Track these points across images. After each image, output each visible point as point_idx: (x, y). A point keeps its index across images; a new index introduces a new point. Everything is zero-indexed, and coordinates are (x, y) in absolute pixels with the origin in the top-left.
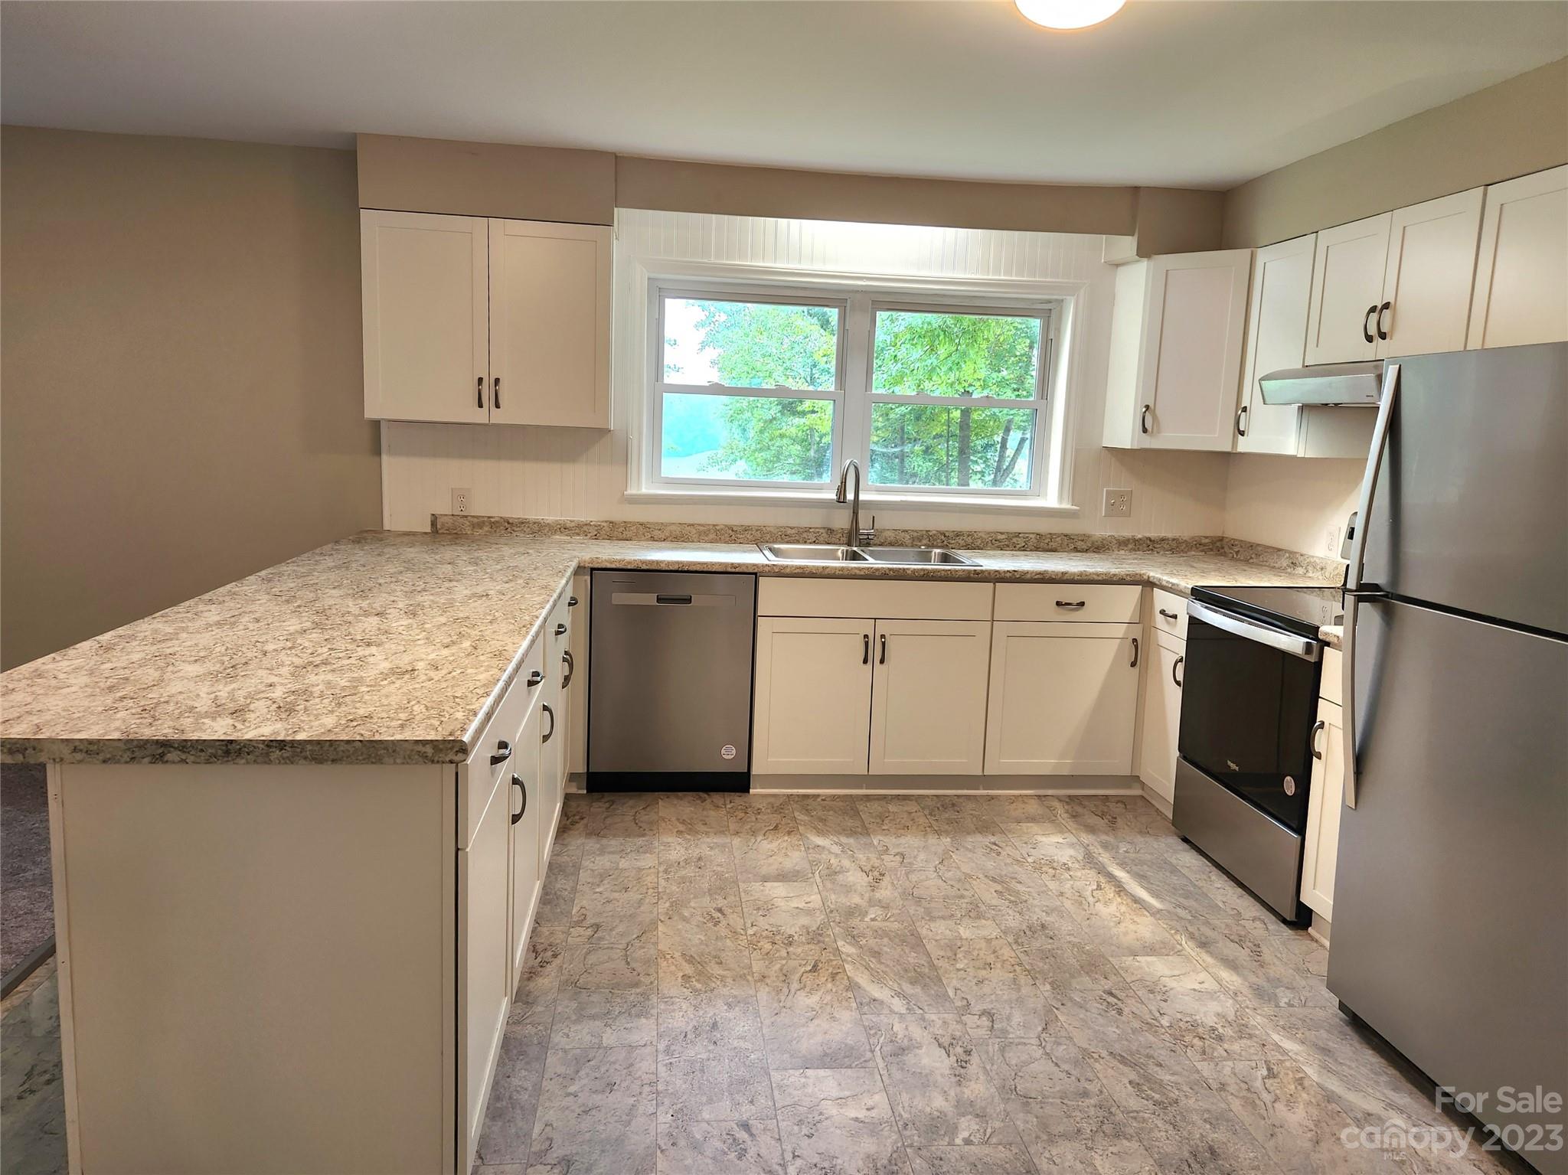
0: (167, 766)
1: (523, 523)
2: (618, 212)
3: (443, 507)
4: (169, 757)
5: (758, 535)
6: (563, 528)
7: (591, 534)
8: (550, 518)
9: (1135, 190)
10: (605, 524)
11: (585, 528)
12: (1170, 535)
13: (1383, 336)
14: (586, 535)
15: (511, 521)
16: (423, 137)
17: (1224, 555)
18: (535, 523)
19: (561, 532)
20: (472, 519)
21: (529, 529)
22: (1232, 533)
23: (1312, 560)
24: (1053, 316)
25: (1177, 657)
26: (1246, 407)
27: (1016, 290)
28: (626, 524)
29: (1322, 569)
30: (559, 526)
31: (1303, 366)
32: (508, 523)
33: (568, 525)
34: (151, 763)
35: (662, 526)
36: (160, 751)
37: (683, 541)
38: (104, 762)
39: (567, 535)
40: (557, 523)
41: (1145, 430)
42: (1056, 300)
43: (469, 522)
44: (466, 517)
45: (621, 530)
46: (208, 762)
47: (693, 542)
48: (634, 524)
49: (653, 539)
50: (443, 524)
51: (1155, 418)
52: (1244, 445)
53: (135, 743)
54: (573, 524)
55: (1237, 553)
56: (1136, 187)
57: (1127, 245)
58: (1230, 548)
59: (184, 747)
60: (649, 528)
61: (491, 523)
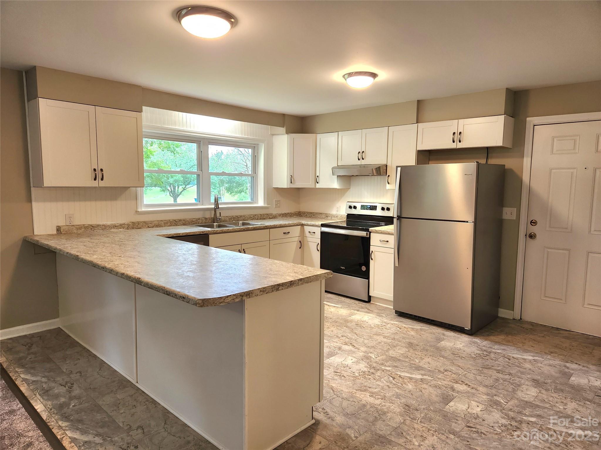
0: (279, 291)
1: (98, 226)
2: (144, 108)
3: (62, 223)
4: (280, 289)
5: (184, 222)
6: (115, 226)
7: (126, 228)
8: (109, 223)
9: (284, 115)
10: (130, 223)
11: (123, 226)
12: (289, 212)
13: (363, 159)
14: (124, 228)
15: (93, 226)
16: (65, 71)
17: (302, 216)
18: (103, 225)
19: (114, 228)
20: (76, 226)
21: (101, 228)
22: (302, 210)
23: (333, 215)
24: (256, 148)
25: (317, 244)
26: (318, 176)
27: (246, 140)
28: (138, 223)
29: (337, 217)
30: (113, 226)
31: (338, 166)
32: (92, 226)
33: (116, 225)
34: (276, 291)
35: (151, 222)
36: (277, 287)
37: (159, 227)
38: (267, 293)
39: (116, 229)
40: (112, 225)
41: (291, 183)
42: (257, 144)
43: (75, 228)
44: (73, 225)
45: (137, 225)
46: (287, 288)
47: (163, 227)
48: (141, 222)
49: (148, 227)
50: (64, 230)
51: (293, 178)
52: (318, 186)
53: (273, 286)
54: (118, 225)
55: (306, 215)
56: (283, 114)
57: (283, 130)
58: (303, 214)
59: (283, 285)
60: (147, 223)
61: (85, 227)
